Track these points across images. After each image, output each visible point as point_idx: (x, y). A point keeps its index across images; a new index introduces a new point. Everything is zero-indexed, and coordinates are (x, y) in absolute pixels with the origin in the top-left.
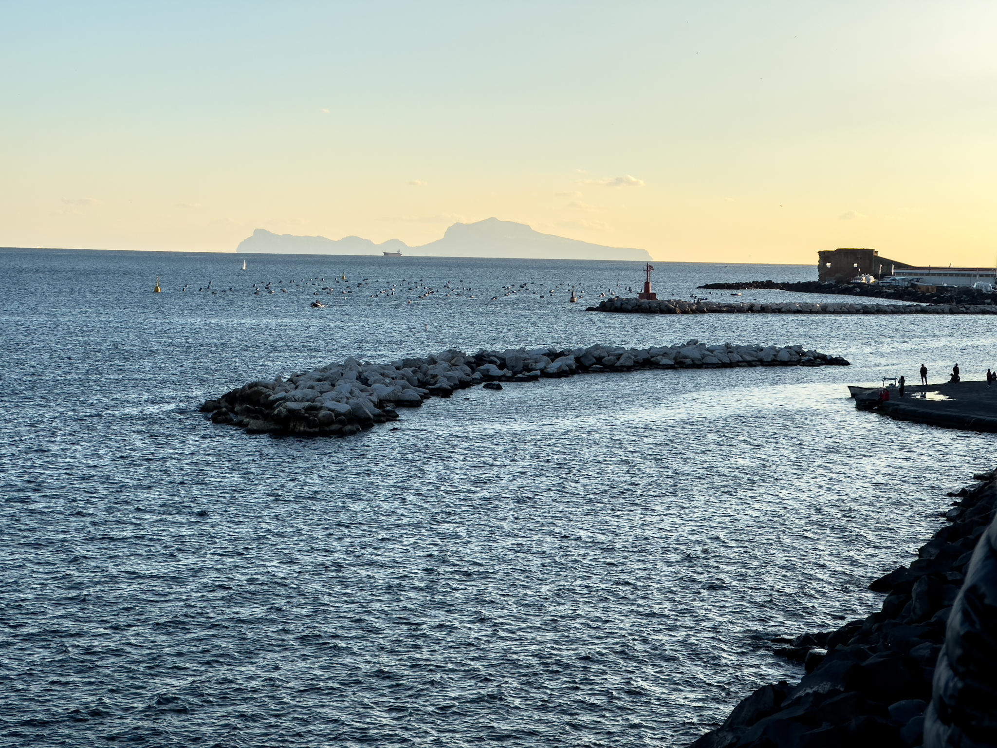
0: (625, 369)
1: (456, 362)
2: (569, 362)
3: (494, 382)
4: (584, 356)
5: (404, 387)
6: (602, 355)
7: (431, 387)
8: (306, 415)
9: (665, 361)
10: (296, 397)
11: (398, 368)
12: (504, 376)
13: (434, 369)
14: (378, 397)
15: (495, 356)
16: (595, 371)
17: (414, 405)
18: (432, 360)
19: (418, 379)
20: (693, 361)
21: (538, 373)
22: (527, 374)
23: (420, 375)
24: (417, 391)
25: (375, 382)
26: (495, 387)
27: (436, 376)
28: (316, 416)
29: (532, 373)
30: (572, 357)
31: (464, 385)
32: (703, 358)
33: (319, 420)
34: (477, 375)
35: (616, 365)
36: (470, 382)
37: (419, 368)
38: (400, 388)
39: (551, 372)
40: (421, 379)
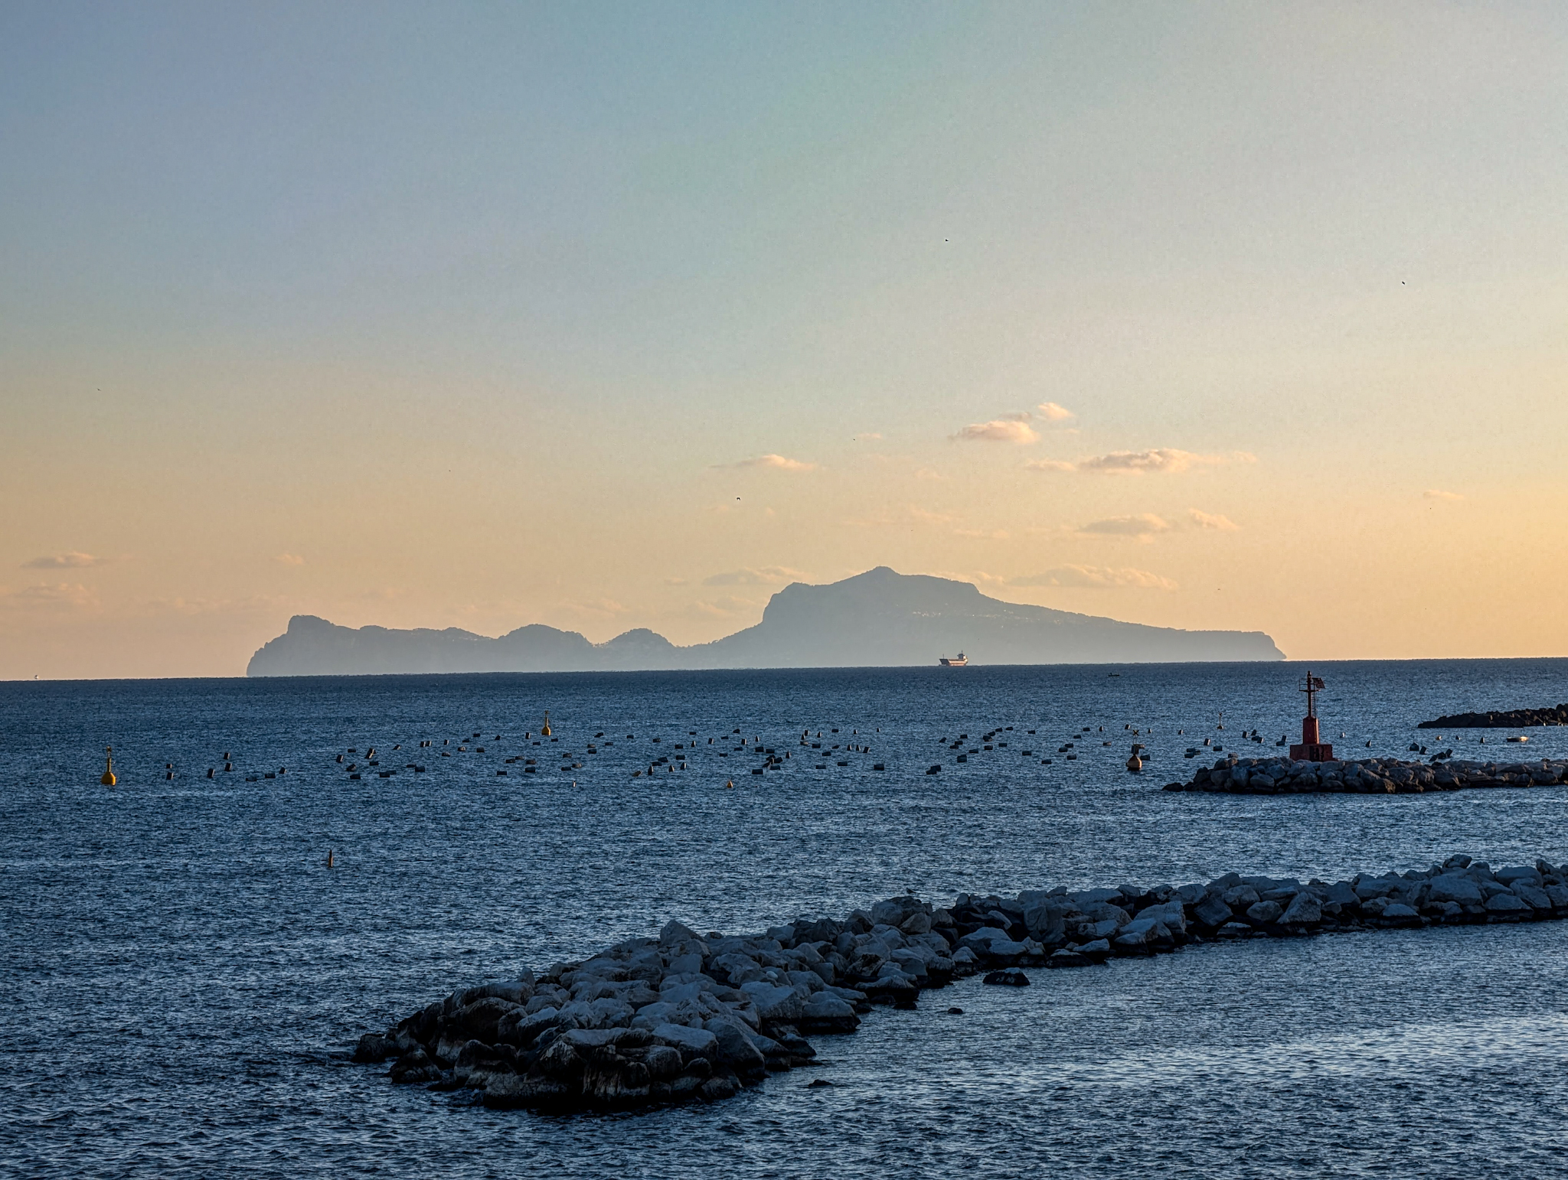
0: (1302, 931)
1: (912, 925)
2: (1172, 917)
3: (1008, 970)
4: (1204, 901)
5: (814, 988)
6: (1246, 898)
7: (867, 985)
8: (619, 1057)
9: (1395, 908)
10: (583, 1019)
11: (785, 945)
12: (1025, 954)
13: (867, 942)
14: (759, 1012)
15: (999, 908)
16: (1233, 936)
17: (842, 1027)
18: (860, 923)
19: (835, 968)
20: (1462, 906)
21: (1104, 944)
22: (1078, 948)
23: (836, 960)
24: (842, 996)
25: (745, 977)
26: (1011, 980)
27: (876, 959)
28: (642, 1058)
29: (1091, 946)
30: (1178, 905)
31: (939, 979)
32: (1486, 900)
33: (649, 1067)
34: (965, 955)
35: (1280, 920)
36: (952, 970)
37: (835, 942)
38: (806, 988)
39: (1133, 941)
40: (841, 968)
